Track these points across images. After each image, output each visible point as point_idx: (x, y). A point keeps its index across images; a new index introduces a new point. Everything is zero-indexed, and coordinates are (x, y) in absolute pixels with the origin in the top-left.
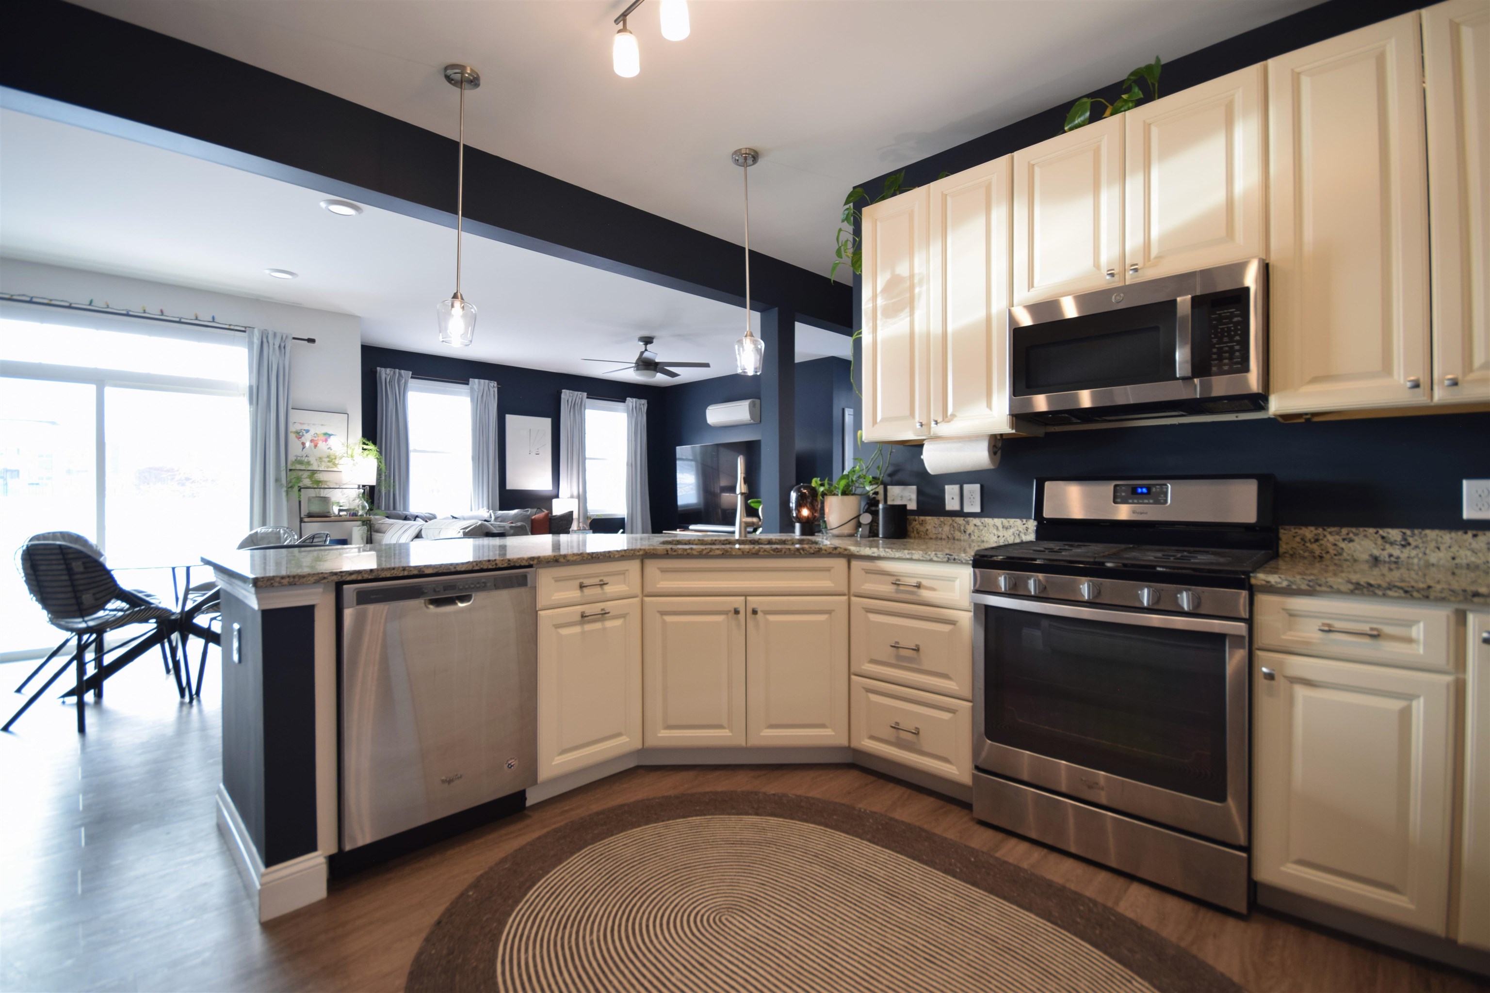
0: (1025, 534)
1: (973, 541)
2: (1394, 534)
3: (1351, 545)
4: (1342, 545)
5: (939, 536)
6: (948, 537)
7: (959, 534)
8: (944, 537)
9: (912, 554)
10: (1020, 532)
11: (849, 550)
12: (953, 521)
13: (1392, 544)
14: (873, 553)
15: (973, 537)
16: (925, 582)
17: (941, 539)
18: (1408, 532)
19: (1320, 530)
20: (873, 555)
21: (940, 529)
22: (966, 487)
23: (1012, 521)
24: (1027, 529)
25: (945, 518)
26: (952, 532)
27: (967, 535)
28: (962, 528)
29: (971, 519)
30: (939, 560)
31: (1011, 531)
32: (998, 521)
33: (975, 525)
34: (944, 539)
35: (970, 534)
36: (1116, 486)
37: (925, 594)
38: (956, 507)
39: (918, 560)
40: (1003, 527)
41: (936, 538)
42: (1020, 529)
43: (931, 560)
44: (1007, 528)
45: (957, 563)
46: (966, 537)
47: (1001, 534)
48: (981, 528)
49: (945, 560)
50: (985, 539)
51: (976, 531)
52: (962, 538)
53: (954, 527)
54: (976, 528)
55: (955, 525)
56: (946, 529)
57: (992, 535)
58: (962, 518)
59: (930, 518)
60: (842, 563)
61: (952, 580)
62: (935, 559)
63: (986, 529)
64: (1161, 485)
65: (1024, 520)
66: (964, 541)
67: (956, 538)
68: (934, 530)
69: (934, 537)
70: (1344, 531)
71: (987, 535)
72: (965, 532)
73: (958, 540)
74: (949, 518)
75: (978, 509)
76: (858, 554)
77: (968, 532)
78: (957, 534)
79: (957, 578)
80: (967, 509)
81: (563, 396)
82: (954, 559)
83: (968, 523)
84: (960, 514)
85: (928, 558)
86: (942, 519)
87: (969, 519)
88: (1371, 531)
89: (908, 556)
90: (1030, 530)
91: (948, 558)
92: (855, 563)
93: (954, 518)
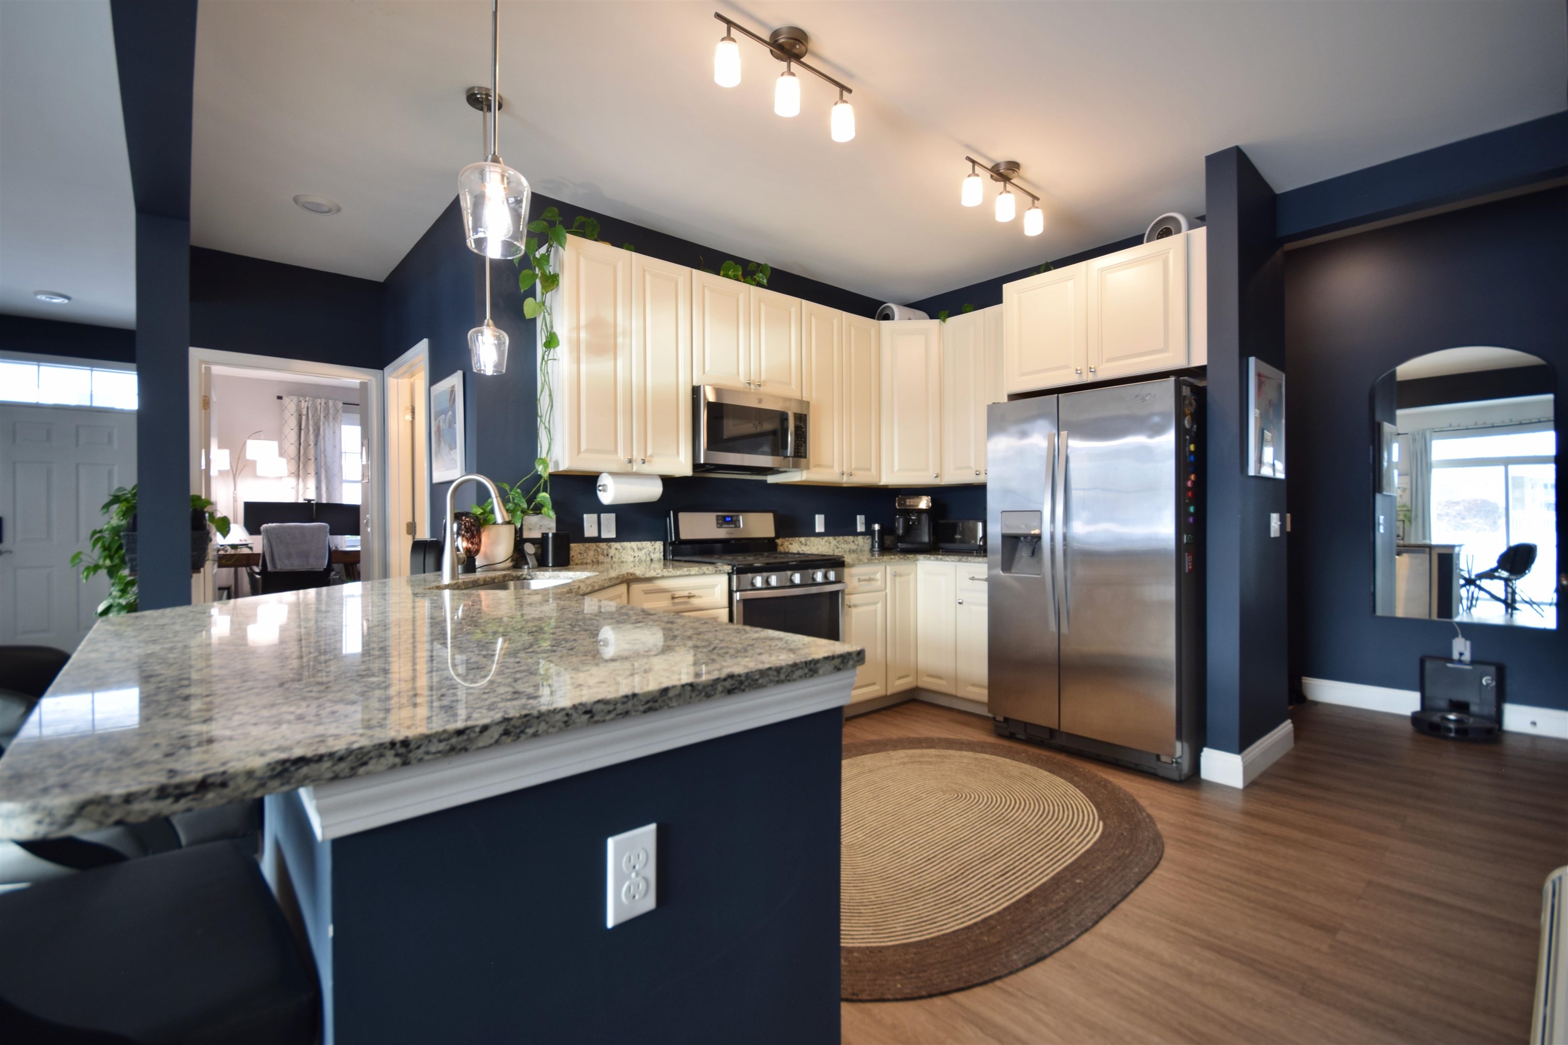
0: (654, 553)
1: (614, 562)
2: (803, 539)
3: (793, 546)
4: (790, 546)
5: (585, 561)
6: (593, 561)
7: (603, 557)
8: (589, 561)
9: (690, 571)
10: (650, 552)
11: (635, 574)
12: (597, 546)
13: (803, 544)
14: (658, 574)
15: (614, 559)
16: (694, 592)
17: (586, 563)
18: (806, 538)
19: (783, 540)
20: (658, 576)
21: (585, 555)
22: (602, 515)
23: (644, 543)
24: (655, 549)
25: (590, 544)
26: (597, 557)
27: (610, 558)
28: (605, 552)
29: (613, 543)
30: (710, 572)
31: (644, 551)
32: (634, 544)
33: (616, 549)
34: (589, 563)
35: (612, 557)
36: (717, 516)
37: (695, 602)
38: (595, 534)
39: (695, 575)
40: (638, 549)
41: (582, 564)
42: (650, 550)
43: (704, 574)
44: (641, 550)
45: (722, 573)
46: (609, 559)
47: (636, 555)
48: (621, 550)
49: (714, 572)
50: (624, 560)
51: (617, 553)
52: (605, 561)
53: (598, 552)
54: (617, 551)
55: (599, 550)
56: (591, 553)
57: (629, 556)
58: (605, 544)
59: (575, 544)
60: (623, 588)
61: (713, 587)
62: (707, 572)
63: (625, 551)
64: (737, 516)
65: (653, 542)
66: (607, 563)
67: (600, 561)
68: (579, 556)
69: (580, 562)
70: (790, 539)
71: (626, 556)
72: (608, 555)
73: (602, 563)
74: (593, 544)
75: (613, 535)
76: (643, 577)
77: (610, 556)
78: (601, 558)
79: (717, 585)
80: (604, 536)
82: (720, 571)
83: (610, 547)
84: (598, 540)
85: (702, 572)
86: (587, 545)
87: (611, 543)
88: (797, 538)
89: (687, 573)
90: (657, 550)
91: (716, 571)
92: (636, 588)
93: (598, 544)
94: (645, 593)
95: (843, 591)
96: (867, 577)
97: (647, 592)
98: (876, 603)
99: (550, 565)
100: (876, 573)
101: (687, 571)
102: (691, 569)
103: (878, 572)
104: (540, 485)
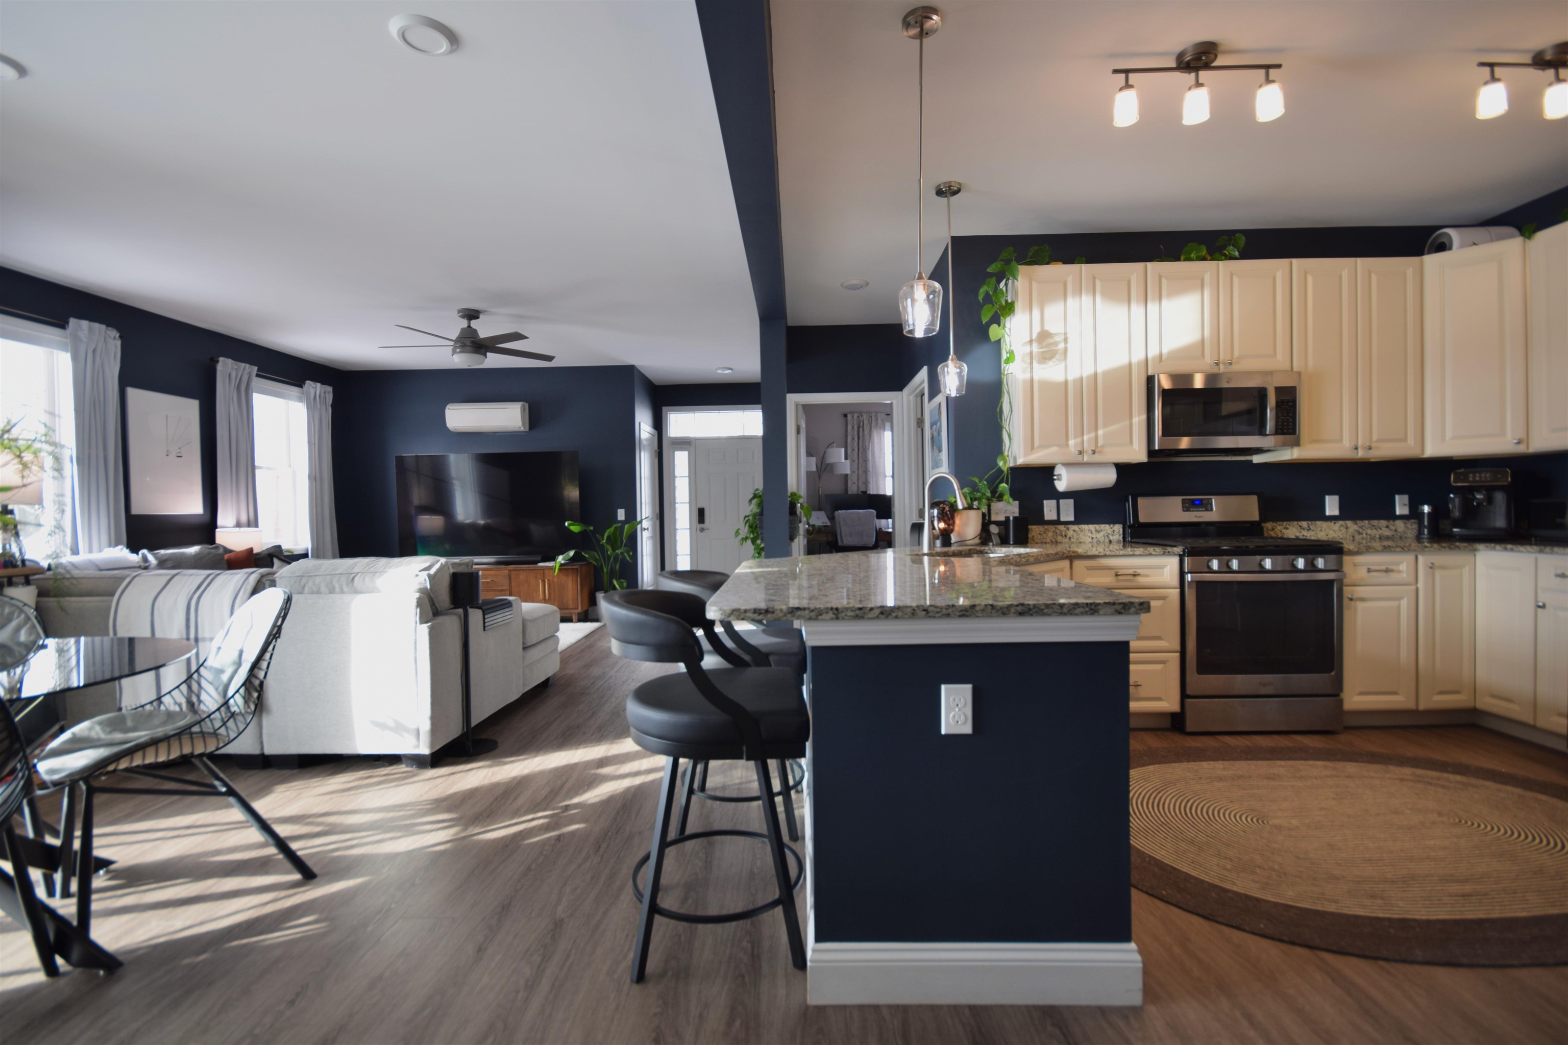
0: (1112, 535)
1: (1072, 543)
2: (1304, 524)
3: (1287, 531)
4: (1284, 531)
5: (1044, 541)
6: (1052, 541)
7: (1061, 538)
8: (1048, 541)
9: (1134, 551)
10: (1109, 534)
11: (1077, 552)
12: (1056, 528)
13: (1304, 529)
14: (1100, 553)
15: (1072, 540)
16: (1139, 571)
17: (1046, 543)
18: (1310, 523)
19: (1274, 524)
20: (1100, 554)
21: (1045, 535)
22: (1061, 501)
23: (1103, 526)
24: (1114, 531)
25: (1049, 526)
26: (1055, 537)
27: (1068, 539)
28: (1063, 533)
29: (1071, 526)
30: (1157, 553)
31: (1102, 534)
32: (1092, 527)
33: (1074, 531)
34: (1049, 543)
35: (1070, 538)
36: (1183, 500)
37: (1141, 580)
38: (1055, 517)
39: (1140, 555)
40: (1096, 531)
41: (1042, 543)
42: (1109, 532)
43: (1150, 555)
44: (1099, 532)
45: (1171, 555)
46: (1067, 540)
47: (1094, 536)
48: (1079, 532)
49: (1162, 553)
50: (1082, 541)
51: (1075, 535)
52: (1063, 541)
53: (1056, 533)
54: (1075, 533)
55: (1058, 531)
56: (1050, 534)
57: (1087, 538)
58: (1063, 526)
59: (1035, 526)
60: (1066, 564)
61: (1161, 567)
62: (1154, 553)
63: (1083, 533)
64: (1208, 499)
65: (1112, 525)
66: (1065, 543)
67: (1059, 541)
68: (1039, 537)
69: (1040, 541)
70: (1285, 523)
71: (1083, 537)
72: (1066, 536)
73: (1060, 543)
74: (1052, 526)
75: (1072, 519)
76: (1085, 555)
77: (1068, 536)
78: (1059, 539)
79: (1166, 566)
80: (1062, 519)
81: (220, 367)
82: (1169, 552)
83: (1068, 529)
84: (1058, 522)
85: (1147, 552)
86: (1046, 527)
87: (1069, 526)
88: (1295, 523)
89: (1131, 553)
90: (1116, 532)
91: (1164, 552)
92: (1078, 564)
93: (1056, 526)
94: (1088, 569)
95: (1341, 582)
96: (1383, 568)
97: (1089, 568)
98: (1399, 599)
99: (1011, 543)
100: (1398, 564)
101: (1131, 551)
102: (1136, 549)
103: (1402, 562)
104: (1004, 477)
